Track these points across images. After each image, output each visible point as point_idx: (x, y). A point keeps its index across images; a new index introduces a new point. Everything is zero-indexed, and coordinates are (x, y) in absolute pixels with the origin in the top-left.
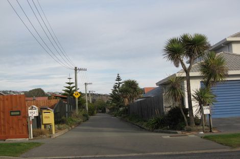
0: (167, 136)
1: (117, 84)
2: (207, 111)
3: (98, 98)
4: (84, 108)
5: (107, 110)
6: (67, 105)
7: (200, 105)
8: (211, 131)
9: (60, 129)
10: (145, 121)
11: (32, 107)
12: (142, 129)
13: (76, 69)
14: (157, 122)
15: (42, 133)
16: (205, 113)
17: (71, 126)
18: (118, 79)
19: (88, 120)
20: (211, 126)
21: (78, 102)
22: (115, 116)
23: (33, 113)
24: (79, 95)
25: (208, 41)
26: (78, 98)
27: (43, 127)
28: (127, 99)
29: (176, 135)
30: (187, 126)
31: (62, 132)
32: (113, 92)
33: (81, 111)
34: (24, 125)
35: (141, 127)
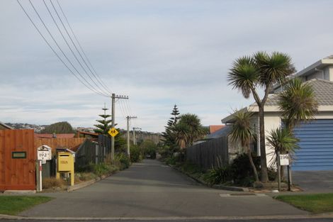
0: (226, 195)
1: (173, 119)
2: (284, 161)
3: (148, 137)
4: (124, 151)
5: (158, 156)
6: (97, 146)
7: (276, 152)
8: (289, 190)
9: (83, 179)
10: (204, 172)
11: (43, 148)
12: (198, 183)
13: (113, 97)
14: (218, 174)
15: (55, 184)
16: (281, 164)
17: (100, 176)
18: (175, 112)
19: (127, 168)
20: (289, 182)
21: (115, 142)
22: (167, 164)
23: (44, 156)
24: (117, 133)
25: (291, 63)
26: (115, 137)
27: (58, 175)
28: (183, 141)
29: (242, 192)
30: (258, 182)
31: (85, 184)
32: (168, 130)
33: (119, 155)
34: (30, 172)
35: (197, 181)
